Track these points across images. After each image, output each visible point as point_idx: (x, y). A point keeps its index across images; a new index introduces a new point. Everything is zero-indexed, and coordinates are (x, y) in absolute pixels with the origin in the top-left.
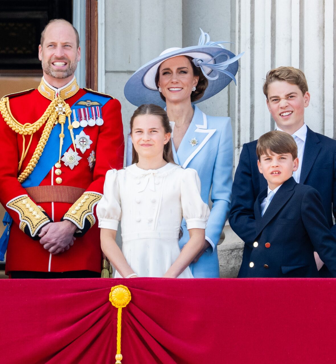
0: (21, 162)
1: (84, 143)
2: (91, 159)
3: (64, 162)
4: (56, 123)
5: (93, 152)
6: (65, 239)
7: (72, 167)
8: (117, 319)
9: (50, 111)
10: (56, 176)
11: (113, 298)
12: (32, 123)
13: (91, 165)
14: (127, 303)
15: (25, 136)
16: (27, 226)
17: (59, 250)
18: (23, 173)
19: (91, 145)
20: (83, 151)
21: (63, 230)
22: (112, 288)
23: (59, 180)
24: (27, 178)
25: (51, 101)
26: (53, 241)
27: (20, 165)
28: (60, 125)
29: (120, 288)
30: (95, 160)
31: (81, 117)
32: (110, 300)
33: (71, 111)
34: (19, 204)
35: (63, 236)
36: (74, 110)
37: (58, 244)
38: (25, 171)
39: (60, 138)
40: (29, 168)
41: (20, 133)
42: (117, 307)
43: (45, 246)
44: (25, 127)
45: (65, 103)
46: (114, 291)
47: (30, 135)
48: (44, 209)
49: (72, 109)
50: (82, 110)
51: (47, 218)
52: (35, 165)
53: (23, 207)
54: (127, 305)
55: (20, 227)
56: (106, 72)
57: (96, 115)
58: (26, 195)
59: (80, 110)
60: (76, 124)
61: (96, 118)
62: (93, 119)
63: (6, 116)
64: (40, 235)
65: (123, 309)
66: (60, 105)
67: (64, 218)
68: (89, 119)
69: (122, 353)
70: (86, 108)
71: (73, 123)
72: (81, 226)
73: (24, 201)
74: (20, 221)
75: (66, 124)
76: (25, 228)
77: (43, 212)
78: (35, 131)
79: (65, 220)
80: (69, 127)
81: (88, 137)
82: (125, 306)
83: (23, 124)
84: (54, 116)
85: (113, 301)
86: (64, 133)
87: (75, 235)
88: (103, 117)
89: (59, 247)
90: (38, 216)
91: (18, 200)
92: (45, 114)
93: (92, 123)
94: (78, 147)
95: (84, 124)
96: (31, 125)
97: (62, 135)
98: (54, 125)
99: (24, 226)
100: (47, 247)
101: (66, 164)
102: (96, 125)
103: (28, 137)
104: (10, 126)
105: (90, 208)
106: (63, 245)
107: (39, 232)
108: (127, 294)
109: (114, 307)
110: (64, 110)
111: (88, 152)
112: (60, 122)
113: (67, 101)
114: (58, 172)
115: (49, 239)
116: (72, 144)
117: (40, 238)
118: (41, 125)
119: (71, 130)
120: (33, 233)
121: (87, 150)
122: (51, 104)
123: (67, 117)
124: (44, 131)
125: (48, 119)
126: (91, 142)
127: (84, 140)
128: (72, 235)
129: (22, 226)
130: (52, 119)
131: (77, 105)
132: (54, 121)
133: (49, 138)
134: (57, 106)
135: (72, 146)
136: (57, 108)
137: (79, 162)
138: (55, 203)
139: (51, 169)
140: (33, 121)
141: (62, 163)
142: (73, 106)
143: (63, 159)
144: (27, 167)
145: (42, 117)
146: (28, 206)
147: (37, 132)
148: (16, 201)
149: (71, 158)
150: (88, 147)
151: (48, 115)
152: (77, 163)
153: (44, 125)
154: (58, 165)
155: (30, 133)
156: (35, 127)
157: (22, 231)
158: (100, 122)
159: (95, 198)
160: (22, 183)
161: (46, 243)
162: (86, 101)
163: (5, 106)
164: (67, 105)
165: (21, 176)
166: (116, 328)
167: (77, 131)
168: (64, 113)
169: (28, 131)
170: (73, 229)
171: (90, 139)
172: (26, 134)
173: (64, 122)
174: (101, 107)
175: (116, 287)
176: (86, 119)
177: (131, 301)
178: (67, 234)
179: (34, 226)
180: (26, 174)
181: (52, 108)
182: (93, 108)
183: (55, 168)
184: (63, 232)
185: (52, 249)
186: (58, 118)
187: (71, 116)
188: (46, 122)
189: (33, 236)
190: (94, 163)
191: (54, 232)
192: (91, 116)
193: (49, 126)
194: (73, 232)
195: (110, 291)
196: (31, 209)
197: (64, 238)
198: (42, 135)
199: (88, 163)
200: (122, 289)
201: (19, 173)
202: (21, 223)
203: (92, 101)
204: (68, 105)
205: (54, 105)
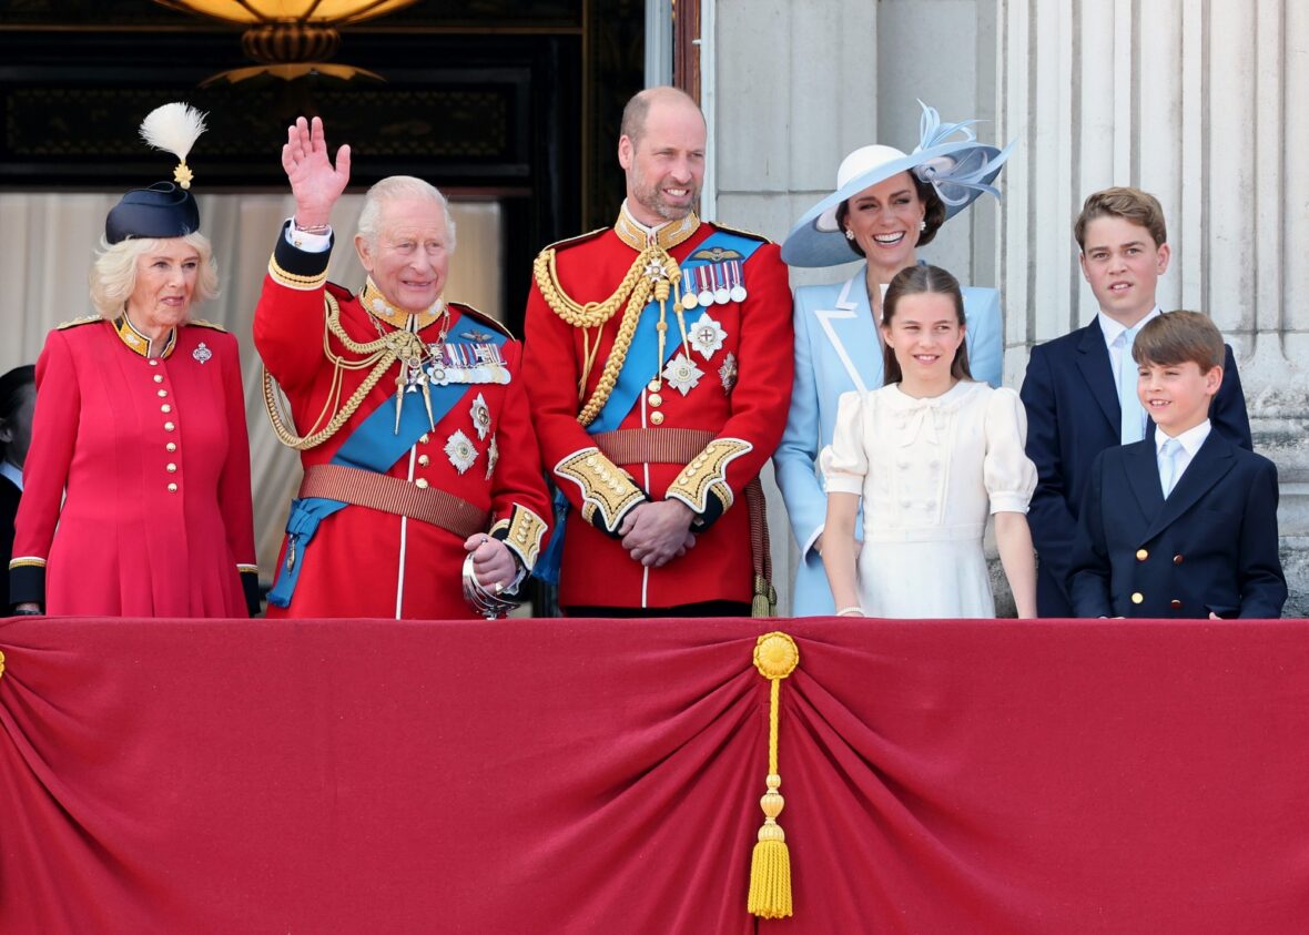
0: (583, 381)
1: (709, 338)
2: (727, 371)
3: (668, 381)
4: (650, 299)
5: (730, 357)
6: (671, 539)
7: (684, 390)
8: (769, 702)
9: (636, 275)
10: (650, 409)
11: (761, 659)
12: (600, 302)
13: (726, 383)
14: (791, 669)
15: (588, 330)
16: (598, 511)
17: (661, 561)
18: (587, 407)
19: (724, 342)
20: (707, 354)
21: (666, 522)
22: (760, 638)
23: (657, 416)
24: (598, 416)
25: (640, 253)
26: (647, 544)
27: (583, 389)
28: (657, 302)
29: (777, 639)
30: (734, 372)
31: (700, 285)
32: (756, 662)
33: (679, 272)
34: (580, 466)
35: (667, 534)
36: (686, 271)
37: (657, 550)
38: (592, 401)
39: (657, 332)
40: (599, 395)
41: (578, 324)
42: (769, 677)
43: (634, 553)
44: (587, 311)
45: (668, 257)
46: (764, 645)
47: (598, 328)
48: (631, 475)
49: (682, 269)
50: (702, 269)
51: (640, 492)
52: (611, 388)
53: (588, 473)
54: (792, 674)
55: (584, 513)
56: (719, 194)
57: (731, 280)
58: (595, 449)
59: (698, 270)
60: (690, 301)
61: (732, 286)
62: (725, 288)
63: (546, 291)
64: (621, 532)
65: (782, 682)
66: (656, 263)
67: (668, 494)
68: (717, 289)
69: (780, 772)
70: (711, 266)
71: (684, 298)
72: (701, 508)
73: (591, 460)
74: (583, 501)
75: (670, 301)
76: (594, 514)
77: (630, 480)
78: (606, 318)
79: (671, 500)
80: (675, 307)
81: (717, 325)
82: (786, 676)
83: (583, 305)
84: (644, 284)
85: (761, 665)
86: (666, 320)
87: (693, 528)
88: (744, 283)
89: (659, 556)
90: (620, 490)
91: (578, 458)
92: (625, 282)
93: (722, 297)
94: (696, 347)
95: (706, 299)
96: (599, 306)
97: (662, 325)
98: (646, 303)
99: (593, 510)
100: (637, 556)
101: (672, 384)
102: (731, 300)
103: (593, 331)
104: (556, 310)
105: (717, 469)
106: (668, 552)
107: (621, 523)
108: (790, 650)
109: (764, 678)
110: (663, 273)
111: (719, 356)
112: (658, 297)
113: (671, 252)
114: (655, 400)
115: (638, 542)
116: (682, 344)
117: (623, 536)
118: (618, 305)
119: (680, 314)
120: (610, 525)
121: (716, 351)
122: (638, 261)
123: (672, 286)
124: (624, 317)
125: (632, 291)
126: (723, 335)
127: (709, 333)
128: (687, 530)
129: (587, 512)
130: (641, 291)
131: (691, 259)
132: (645, 295)
133: (635, 333)
134: (649, 263)
135: (681, 349)
136: (649, 269)
137: (698, 380)
138: (649, 464)
139: (641, 394)
140: (602, 297)
141: (665, 381)
142: (685, 262)
143: (666, 374)
144: (596, 394)
145: (620, 289)
146: (599, 469)
147: (610, 319)
148: (574, 460)
149: (684, 372)
150: (718, 346)
151: (633, 283)
152: (694, 383)
153: (624, 306)
154: (655, 386)
155: (597, 323)
156: (605, 309)
157: (589, 524)
158: (739, 294)
159: (727, 449)
160: (587, 427)
161: (634, 548)
162: (711, 250)
163: (545, 268)
164: (672, 261)
165: (584, 412)
166: (768, 721)
167: (693, 314)
168: (666, 278)
169: (592, 319)
170: (688, 517)
171: (722, 328)
172: (588, 325)
173: (666, 297)
174: (743, 261)
175: (767, 635)
176: (710, 289)
177: (798, 666)
178: (675, 529)
179: (613, 509)
180: (594, 408)
181: (641, 269)
182: (725, 264)
183: (649, 393)
184: (666, 526)
185: (646, 559)
186: (653, 290)
187: (679, 284)
188: (629, 298)
189: (611, 530)
190: (734, 380)
191: (648, 526)
192: (721, 284)
193: (635, 306)
194: (689, 524)
195: (754, 643)
196: (605, 476)
197: (669, 537)
198: (622, 326)
199: (721, 381)
200: (781, 640)
201: (581, 406)
202: (585, 505)
203: (723, 250)
204: (673, 259)
205: (644, 262)
